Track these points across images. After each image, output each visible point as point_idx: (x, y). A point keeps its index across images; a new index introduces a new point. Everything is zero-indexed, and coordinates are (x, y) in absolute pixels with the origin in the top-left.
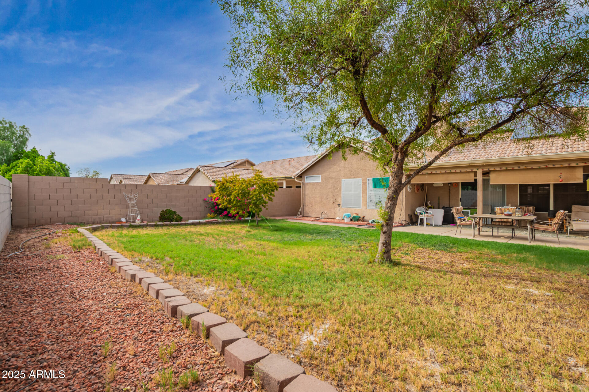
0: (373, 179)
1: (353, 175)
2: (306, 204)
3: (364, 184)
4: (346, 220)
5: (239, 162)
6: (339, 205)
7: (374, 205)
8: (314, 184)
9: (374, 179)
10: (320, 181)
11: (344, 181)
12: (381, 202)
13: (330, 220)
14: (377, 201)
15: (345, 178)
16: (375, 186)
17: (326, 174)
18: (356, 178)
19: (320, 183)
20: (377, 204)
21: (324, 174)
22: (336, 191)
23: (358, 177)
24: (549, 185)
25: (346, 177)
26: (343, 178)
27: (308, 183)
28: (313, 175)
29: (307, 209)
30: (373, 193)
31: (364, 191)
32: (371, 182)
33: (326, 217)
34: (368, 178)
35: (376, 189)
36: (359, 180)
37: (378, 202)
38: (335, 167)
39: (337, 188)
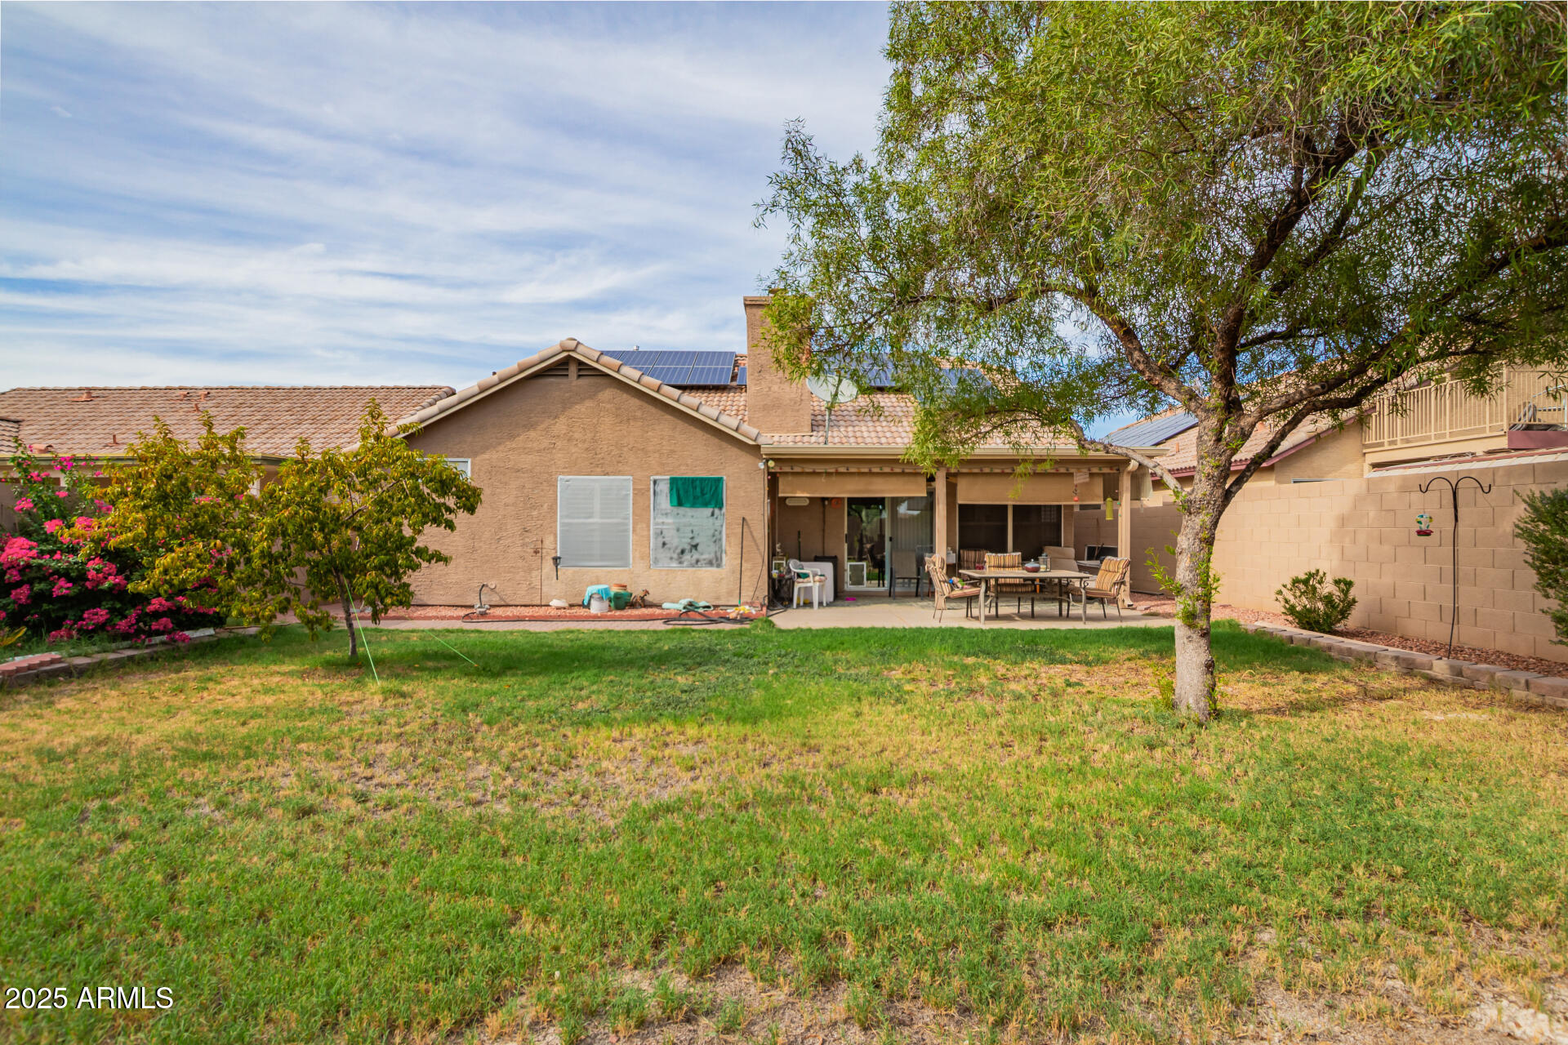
0: (671, 479)
1: (598, 464)
3: (640, 492)
4: (596, 608)
6: (556, 560)
7: (675, 556)
9: (673, 481)
11: (566, 484)
12: (695, 547)
13: (509, 612)
14: (685, 543)
15: (569, 473)
16: (678, 502)
17: (493, 457)
18: (614, 474)
20: (682, 552)
21: (486, 456)
22: (535, 513)
23: (620, 472)
24: (1005, 507)
25: (573, 468)
26: (562, 473)
30: (670, 520)
31: (641, 514)
32: (664, 487)
33: (495, 600)
34: (653, 478)
35: (682, 510)
36: (624, 483)
37: (687, 547)
38: (532, 434)
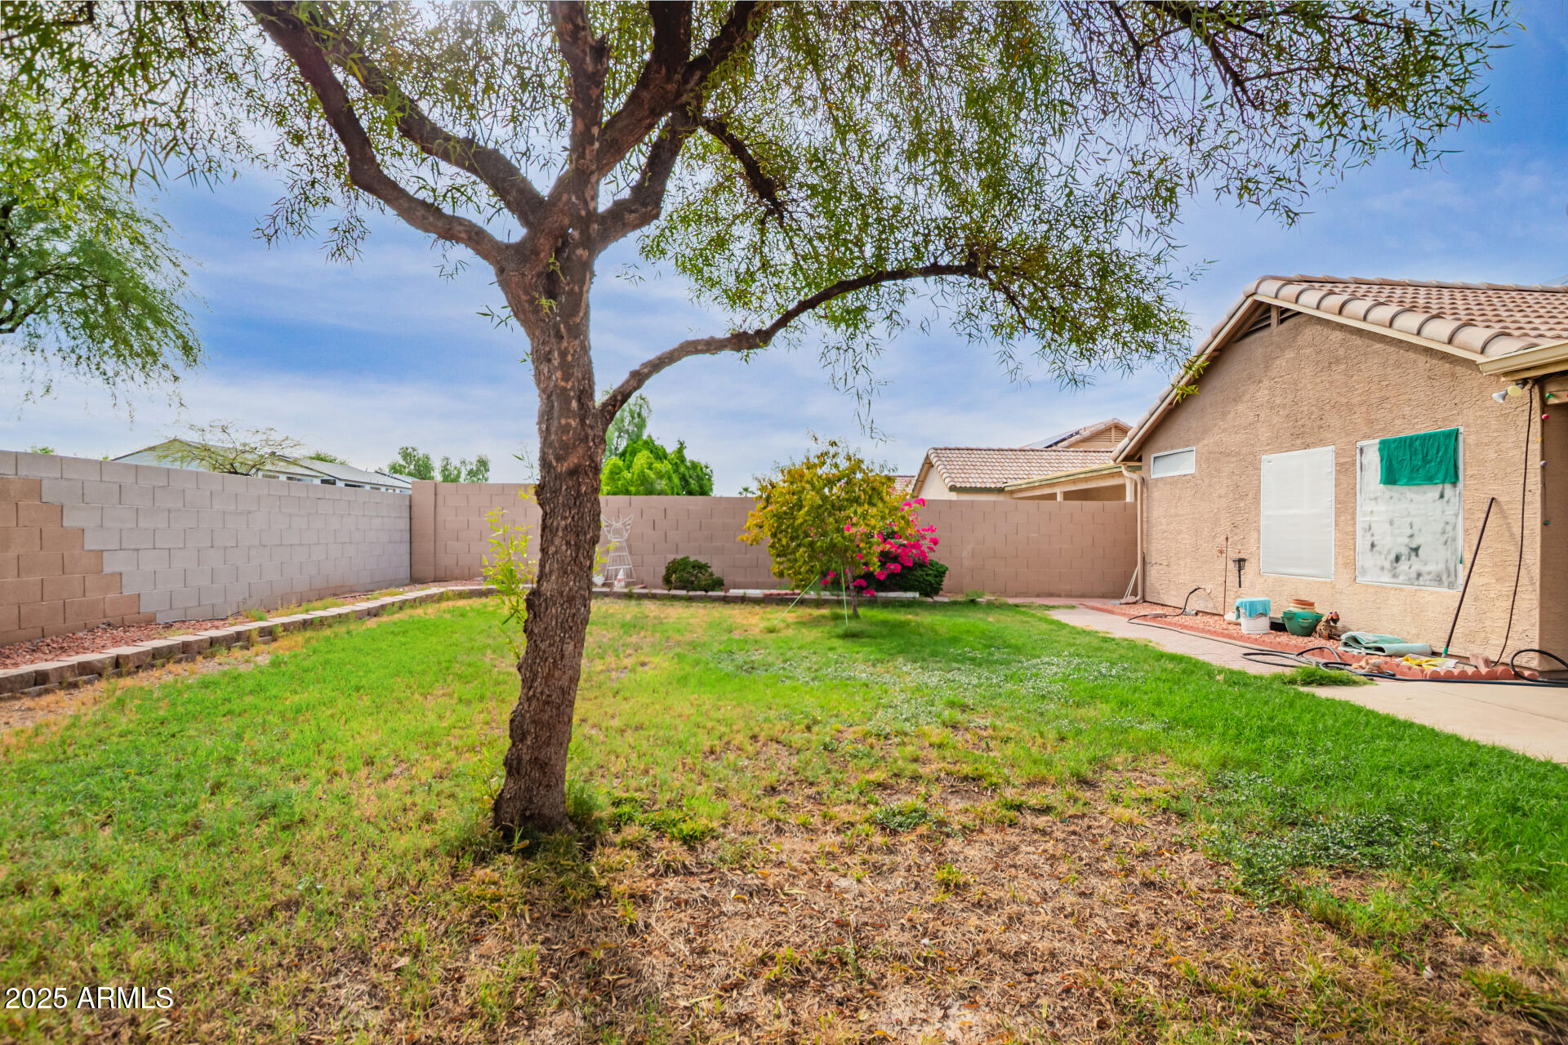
0: (1383, 443)
1: (1301, 437)
2: (1153, 557)
3: (1346, 469)
4: (1245, 627)
5: (1086, 434)
6: (1240, 562)
7: (1387, 565)
8: (1173, 482)
9: (1384, 445)
10: (1192, 471)
11: (1270, 464)
12: (1416, 550)
14: (1401, 544)
15: (1272, 451)
16: (1390, 477)
17: (1209, 441)
18: (1314, 445)
19: (1193, 476)
20: (1397, 559)
21: (1205, 441)
22: (1242, 504)
23: (1321, 442)
25: (1276, 444)
26: (1266, 452)
27: (1157, 480)
28: (1172, 448)
29: (1153, 573)
30: (1381, 507)
31: (1346, 502)
32: (1372, 460)
34: (1359, 444)
35: (1395, 491)
36: (1323, 458)
37: (1405, 551)
38: (1241, 408)
39: (1247, 494)
